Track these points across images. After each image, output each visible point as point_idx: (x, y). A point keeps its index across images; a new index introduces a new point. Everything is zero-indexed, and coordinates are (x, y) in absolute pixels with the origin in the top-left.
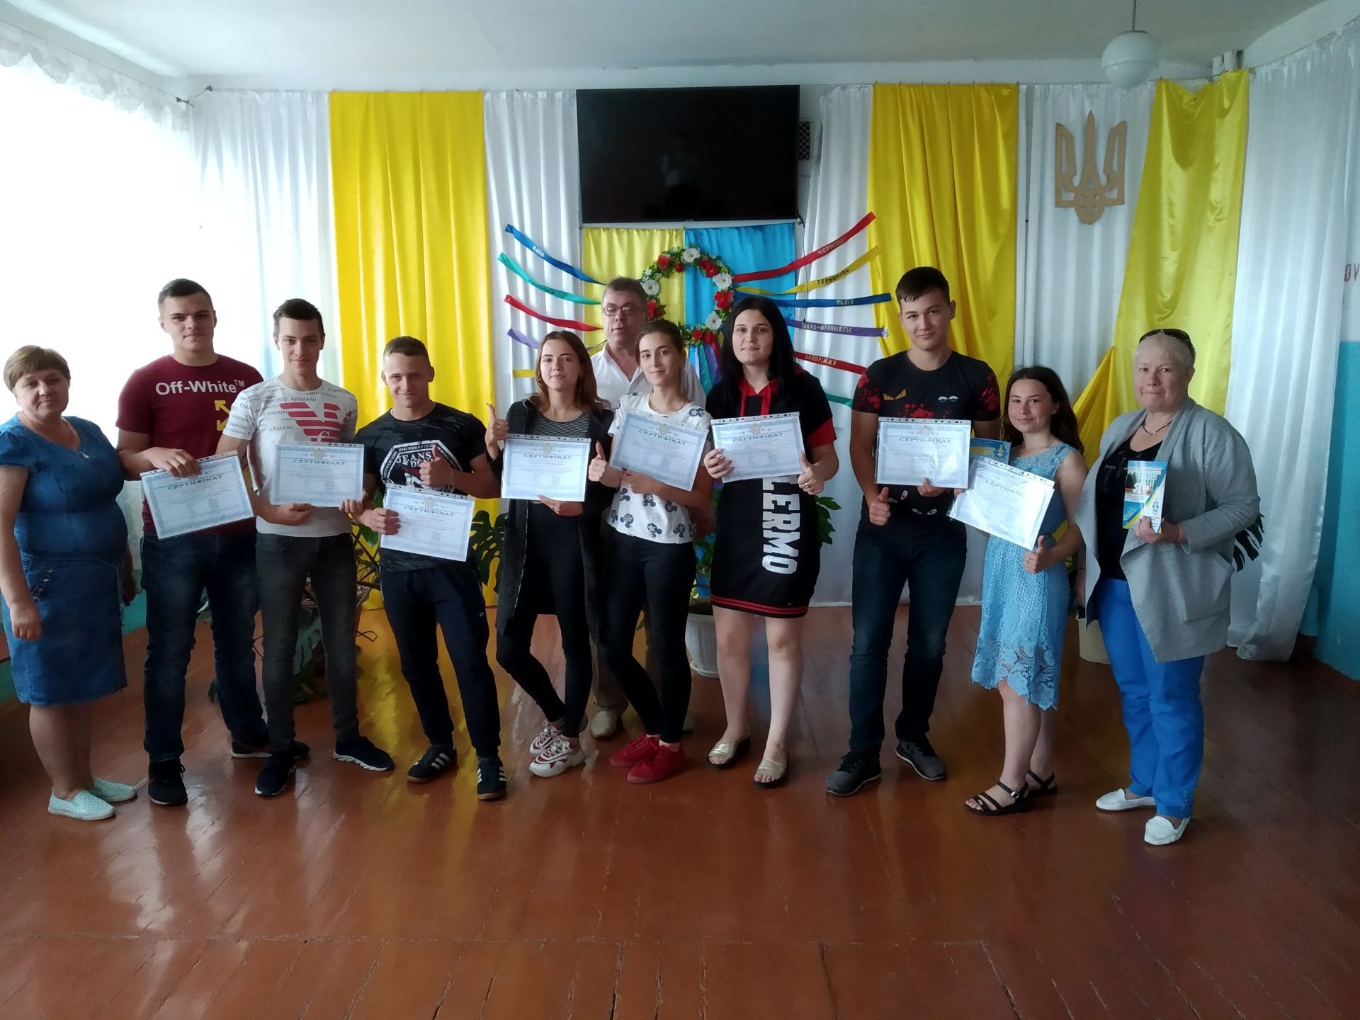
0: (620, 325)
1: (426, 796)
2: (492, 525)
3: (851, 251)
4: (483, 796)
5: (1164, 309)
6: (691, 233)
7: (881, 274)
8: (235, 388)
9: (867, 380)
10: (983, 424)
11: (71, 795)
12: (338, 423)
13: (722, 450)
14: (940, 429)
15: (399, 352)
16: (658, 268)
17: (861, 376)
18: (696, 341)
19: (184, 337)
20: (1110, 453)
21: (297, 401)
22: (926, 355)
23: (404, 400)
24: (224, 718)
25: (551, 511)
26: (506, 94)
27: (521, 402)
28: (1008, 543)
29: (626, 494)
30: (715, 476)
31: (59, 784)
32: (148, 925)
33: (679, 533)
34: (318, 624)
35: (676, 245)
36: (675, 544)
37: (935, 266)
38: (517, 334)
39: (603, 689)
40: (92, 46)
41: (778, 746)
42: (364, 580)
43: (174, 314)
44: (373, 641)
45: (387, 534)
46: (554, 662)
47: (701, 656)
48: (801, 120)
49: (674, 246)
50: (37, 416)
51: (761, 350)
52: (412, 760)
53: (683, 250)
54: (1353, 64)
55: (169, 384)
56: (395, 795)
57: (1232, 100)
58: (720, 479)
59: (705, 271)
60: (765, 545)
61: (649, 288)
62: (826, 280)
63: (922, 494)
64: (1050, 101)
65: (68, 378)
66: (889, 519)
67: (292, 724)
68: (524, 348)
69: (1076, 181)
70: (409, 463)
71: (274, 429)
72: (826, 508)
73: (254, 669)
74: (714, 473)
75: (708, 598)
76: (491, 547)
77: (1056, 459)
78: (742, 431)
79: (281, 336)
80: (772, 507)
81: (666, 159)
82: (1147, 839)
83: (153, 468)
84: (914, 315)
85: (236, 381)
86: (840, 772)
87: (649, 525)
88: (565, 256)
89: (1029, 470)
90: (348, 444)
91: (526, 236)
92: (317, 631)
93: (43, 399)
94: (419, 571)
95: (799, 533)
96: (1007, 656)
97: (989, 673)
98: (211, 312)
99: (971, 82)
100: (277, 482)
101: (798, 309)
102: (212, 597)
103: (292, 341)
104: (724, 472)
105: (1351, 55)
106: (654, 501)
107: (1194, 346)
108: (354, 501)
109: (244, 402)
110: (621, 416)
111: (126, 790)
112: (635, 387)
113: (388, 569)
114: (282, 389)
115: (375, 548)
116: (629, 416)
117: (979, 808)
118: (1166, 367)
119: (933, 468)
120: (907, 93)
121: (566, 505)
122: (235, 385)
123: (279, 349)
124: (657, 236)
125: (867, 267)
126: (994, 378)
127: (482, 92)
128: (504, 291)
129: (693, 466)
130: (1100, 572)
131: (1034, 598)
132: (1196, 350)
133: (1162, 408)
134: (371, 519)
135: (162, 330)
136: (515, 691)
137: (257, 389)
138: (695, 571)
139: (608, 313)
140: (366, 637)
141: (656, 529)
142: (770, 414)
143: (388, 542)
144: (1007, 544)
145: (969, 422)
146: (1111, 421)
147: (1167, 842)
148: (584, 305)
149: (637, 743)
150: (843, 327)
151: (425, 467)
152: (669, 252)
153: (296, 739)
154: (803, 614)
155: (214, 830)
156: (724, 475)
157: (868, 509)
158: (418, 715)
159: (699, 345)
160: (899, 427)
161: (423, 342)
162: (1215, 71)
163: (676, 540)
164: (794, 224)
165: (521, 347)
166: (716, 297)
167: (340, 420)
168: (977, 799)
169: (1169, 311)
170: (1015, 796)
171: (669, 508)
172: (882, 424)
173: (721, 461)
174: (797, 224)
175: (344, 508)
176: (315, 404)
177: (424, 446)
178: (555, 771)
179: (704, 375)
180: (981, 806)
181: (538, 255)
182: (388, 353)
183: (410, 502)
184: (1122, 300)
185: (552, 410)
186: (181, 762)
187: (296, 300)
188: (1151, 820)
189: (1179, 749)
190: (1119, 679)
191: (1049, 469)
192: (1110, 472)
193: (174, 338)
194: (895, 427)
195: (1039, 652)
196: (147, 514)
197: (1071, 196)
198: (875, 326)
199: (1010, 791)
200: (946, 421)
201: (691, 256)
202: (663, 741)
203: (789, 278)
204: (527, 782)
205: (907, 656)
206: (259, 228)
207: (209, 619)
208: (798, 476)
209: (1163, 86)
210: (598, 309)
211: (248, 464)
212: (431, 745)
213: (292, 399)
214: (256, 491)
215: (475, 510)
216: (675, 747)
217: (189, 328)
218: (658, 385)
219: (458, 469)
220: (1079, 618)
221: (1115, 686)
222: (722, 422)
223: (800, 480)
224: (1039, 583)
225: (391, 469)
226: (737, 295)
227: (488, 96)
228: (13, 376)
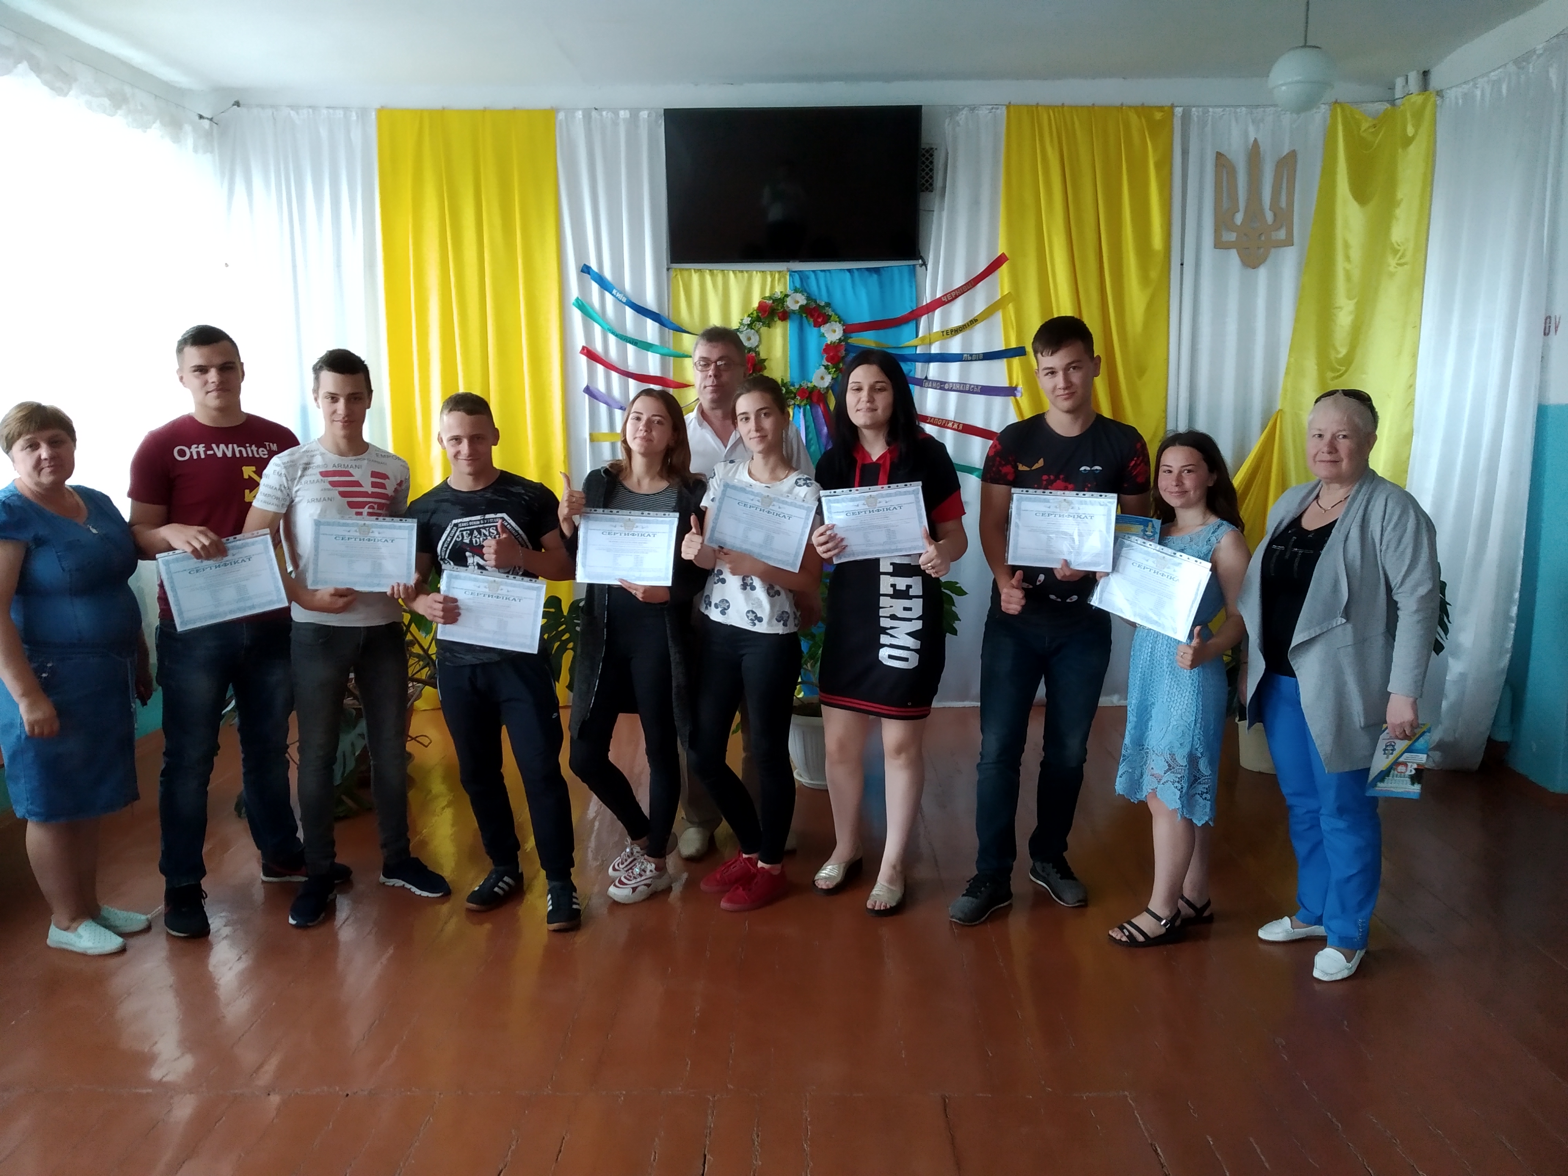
0: (713, 382)
1: (487, 926)
2: (565, 613)
3: (980, 298)
4: (555, 926)
5: (1338, 367)
6: (797, 276)
7: (1014, 324)
8: (266, 452)
9: (999, 447)
10: (1130, 498)
11: (74, 925)
12: (387, 495)
13: (833, 526)
14: (1081, 503)
15: (459, 410)
16: (758, 316)
17: (991, 442)
18: (802, 400)
19: (208, 392)
20: (1278, 532)
21: (340, 469)
22: (1066, 419)
23: (464, 467)
24: (253, 837)
25: (634, 597)
26: (583, 112)
27: (599, 471)
28: (1158, 634)
29: (721, 577)
30: (825, 556)
31: (59, 914)
32: (164, 1077)
33: (782, 622)
34: (362, 726)
35: (779, 290)
36: (778, 634)
37: (1077, 316)
38: (595, 392)
39: (693, 803)
40: (101, 53)
41: (894, 867)
42: (415, 676)
43: (195, 366)
44: (426, 747)
45: (445, 623)
46: (637, 770)
47: (807, 764)
48: (923, 147)
49: (777, 290)
50: (38, 484)
51: (880, 411)
52: (471, 885)
53: (787, 296)
54: (1554, 86)
55: (190, 448)
56: (451, 926)
57: (1417, 127)
58: (831, 558)
59: (812, 320)
60: (882, 636)
61: (748, 339)
62: (952, 331)
63: (1059, 577)
64: (1208, 128)
65: (74, 439)
66: (1023, 607)
67: (332, 843)
68: (603, 407)
69: (1239, 218)
70: (471, 541)
71: (313, 500)
72: (951, 594)
73: (288, 779)
74: (824, 552)
75: (815, 698)
76: (563, 638)
77: (1213, 539)
78: (856, 503)
79: (322, 392)
80: (891, 591)
81: (767, 192)
82: (1317, 974)
83: (170, 548)
84: (1052, 372)
85: (267, 443)
86: (966, 898)
87: (748, 612)
88: (650, 301)
89: (1182, 551)
90: (399, 519)
91: (605, 278)
92: (362, 735)
93: (45, 464)
94: (484, 666)
95: (921, 622)
96: (1156, 765)
97: (1136, 783)
98: (239, 365)
99: (1118, 104)
100: (316, 564)
101: (919, 365)
102: (238, 695)
103: (334, 398)
104: (836, 551)
105: (1553, 74)
106: (754, 584)
107: (1377, 410)
108: (405, 585)
109: (278, 469)
110: (716, 486)
111: (139, 920)
112: (731, 455)
113: (447, 663)
114: (322, 454)
115: (429, 637)
116: (727, 486)
117: (1124, 939)
118: (1344, 433)
119: (1073, 548)
120: (1045, 117)
121: (650, 590)
122: (266, 448)
123: (319, 407)
124: (757, 279)
125: (999, 316)
126: (1144, 445)
127: (554, 111)
128: (580, 341)
129: (800, 544)
130: (1264, 667)
131: (1186, 698)
132: (1379, 414)
133: (1338, 479)
134: (425, 605)
135: (181, 384)
136: (592, 804)
137: (292, 454)
138: (800, 667)
139: (700, 368)
140: (418, 742)
141: (756, 617)
142: (888, 483)
143: (446, 633)
144: (1156, 636)
145: (1115, 495)
146: (1277, 497)
147: (1339, 977)
148: (672, 358)
149: (731, 865)
150: (971, 385)
151: (490, 546)
152: (770, 298)
153: (337, 860)
154: (925, 716)
155: (241, 966)
156: (834, 555)
157: (1000, 596)
158: (480, 833)
159: (805, 405)
160: (1035, 500)
161: (486, 400)
162: (1398, 93)
163: (779, 629)
164: (914, 266)
165: (599, 405)
166: (824, 350)
167: (390, 491)
168: (1122, 928)
169: (1344, 368)
170: (1165, 925)
171: (772, 592)
172: (1015, 496)
173: (832, 538)
174: (918, 266)
175: (393, 594)
176: (361, 471)
177: (488, 521)
178: (637, 897)
179: (811, 439)
180: (1127, 937)
181: (619, 300)
182: (446, 412)
183: (470, 585)
184: (1289, 355)
185: (635, 479)
186: (203, 888)
187: (339, 350)
188: (1320, 952)
189: (1355, 871)
190: (1285, 790)
191: (1205, 549)
192: (1277, 553)
193: (194, 393)
194: (1030, 500)
195: (1192, 760)
196: (163, 599)
197: (1232, 237)
198: (1007, 385)
199: (1159, 919)
200: (1088, 494)
201: (795, 303)
202: (761, 861)
203: (908, 329)
204: (604, 911)
205: (1042, 764)
206: (294, 266)
207: (236, 720)
208: (920, 555)
209: (1339, 110)
210: (688, 363)
211: (281, 541)
212: (493, 867)
213: (334, 466)
214: (291, 572)
215: (546, 596)
216: (776, 869)
217: (213, 382)
218: (760, 452)
219: (527, 547)
220: (1239, 721)
221: (1282, 799)
222: (833, 493)
223: (922, 560)
224: (1193, 680)
225: (450, 547)
226: (849, 348)
227: (561, 116)
228: (10, 436)
